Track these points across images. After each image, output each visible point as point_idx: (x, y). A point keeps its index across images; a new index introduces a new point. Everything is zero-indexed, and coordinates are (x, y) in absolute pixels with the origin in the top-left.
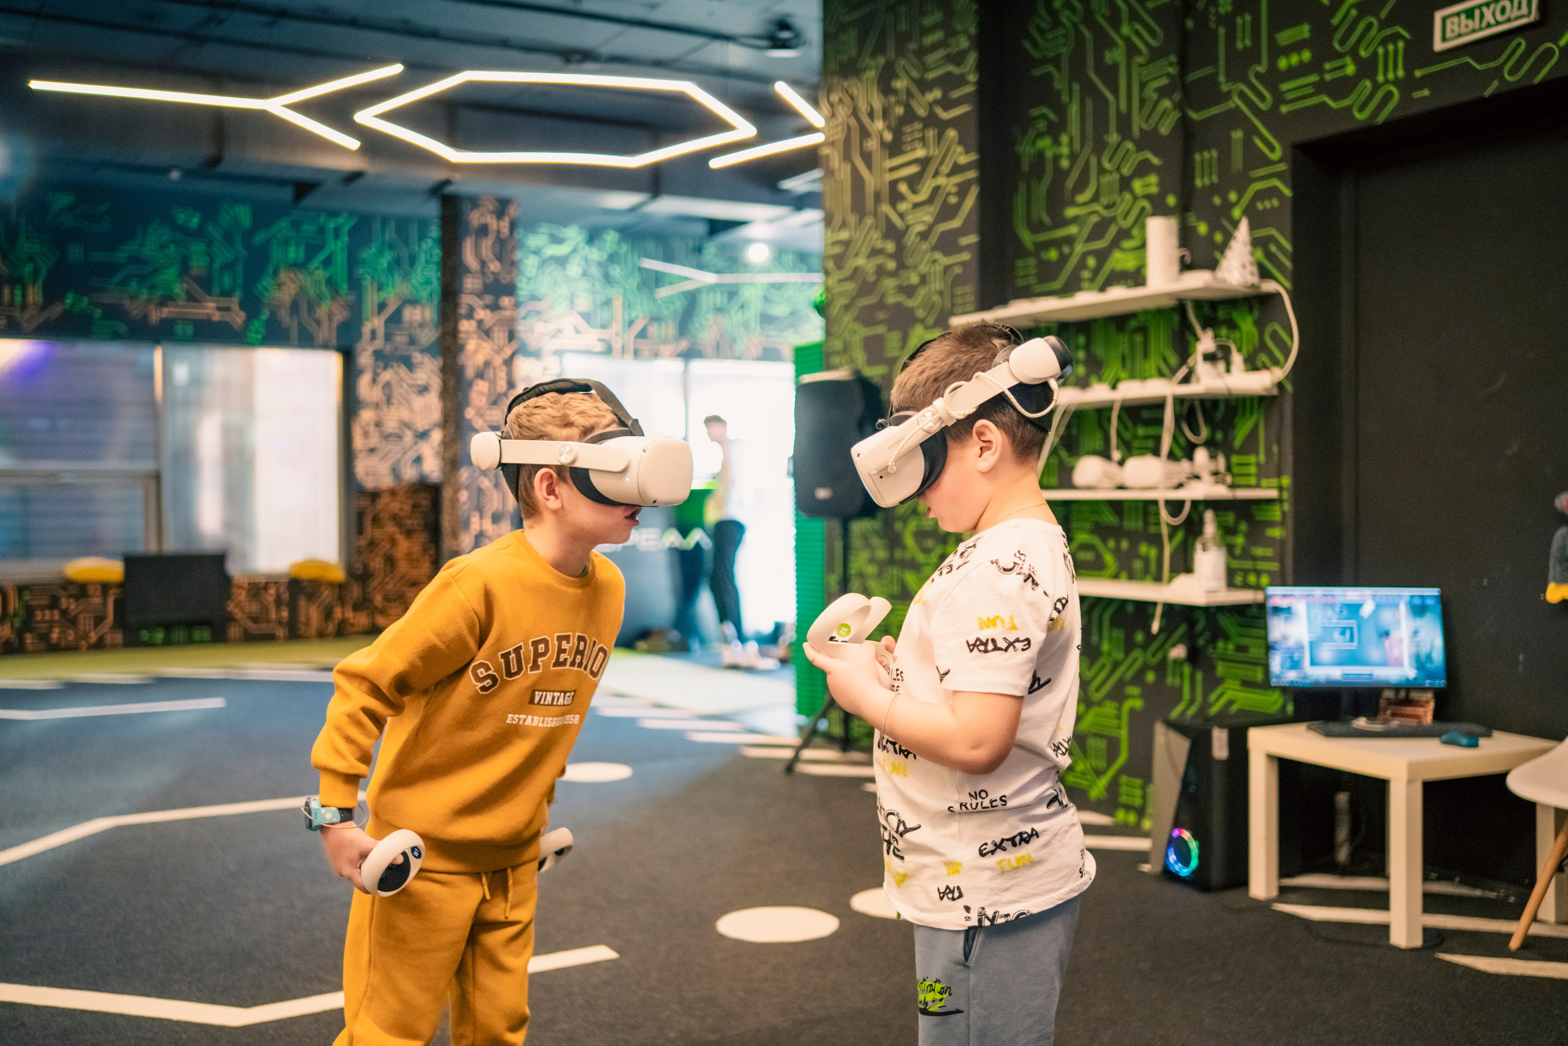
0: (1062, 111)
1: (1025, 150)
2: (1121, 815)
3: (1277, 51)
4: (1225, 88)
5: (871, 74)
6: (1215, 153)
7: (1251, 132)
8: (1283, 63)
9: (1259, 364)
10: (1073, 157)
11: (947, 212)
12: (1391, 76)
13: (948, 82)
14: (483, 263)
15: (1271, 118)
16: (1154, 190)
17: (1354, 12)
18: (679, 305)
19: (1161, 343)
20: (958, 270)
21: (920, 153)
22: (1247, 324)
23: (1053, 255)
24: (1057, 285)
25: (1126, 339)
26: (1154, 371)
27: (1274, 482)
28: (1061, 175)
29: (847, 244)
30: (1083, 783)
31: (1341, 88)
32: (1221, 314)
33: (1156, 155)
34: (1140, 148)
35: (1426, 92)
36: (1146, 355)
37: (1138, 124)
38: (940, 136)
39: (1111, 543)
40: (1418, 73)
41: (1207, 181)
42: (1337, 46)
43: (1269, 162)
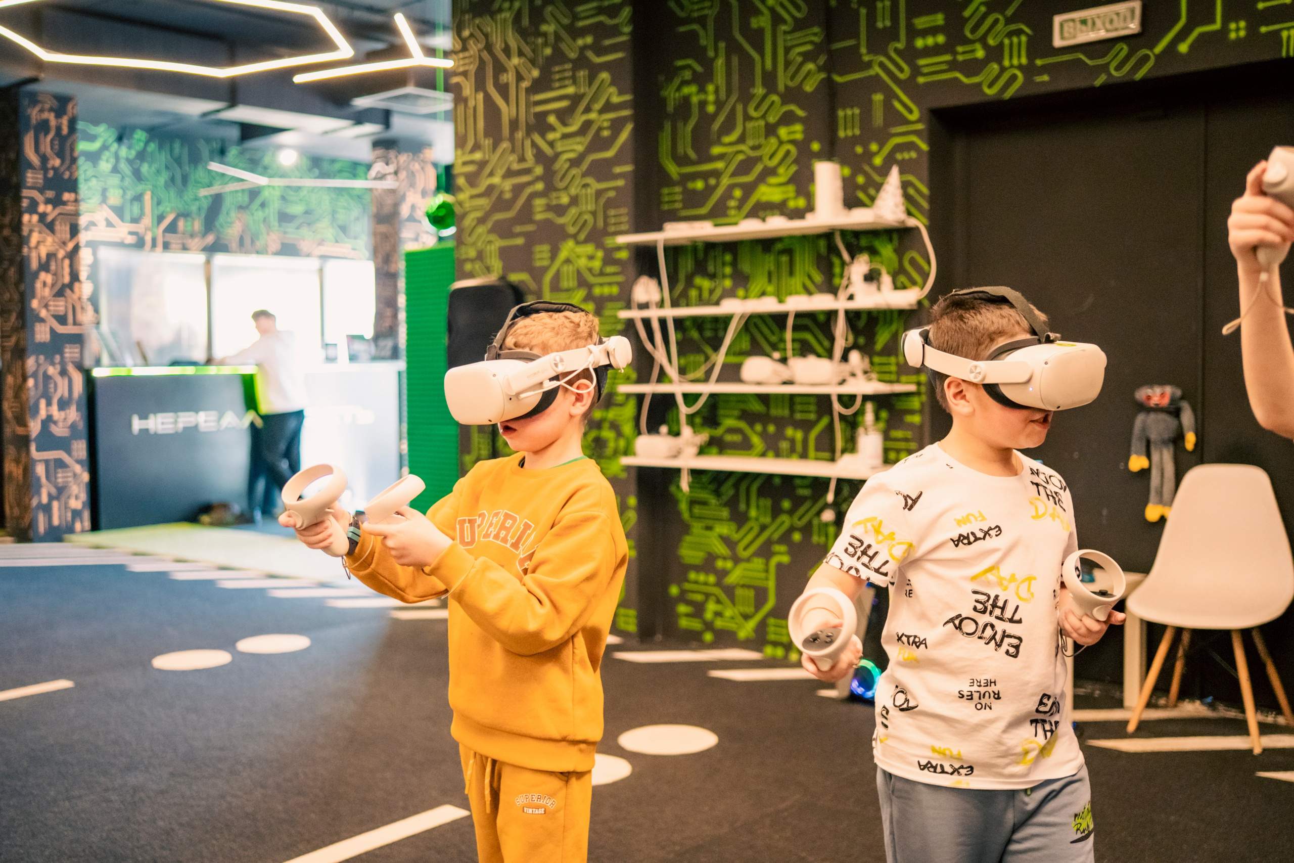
0: (708, 65)
1: (671, 94)
2: (769, 650)
3: (913, 33)
4: (866, 58)
5: (507, 15)
6: (857, 111)
7: (890, 96)
8: (919, 43)
9: (899, 284)
10: (719, 104)
12: (1015, 62)
13: (600, 31)
14: (44, 159)
15: (908, 86)
16: (799, 136)
17: (983, 9)
18: (205, 204)
19: (805, 265)
20: (612, 194)
21: (571, 90)
22: (887, 251)
23: (699, 185)
24: (703, 211)
25: (772, 258)
26: (799, 287)
27: (913, 378)
28: (706, 119)
29: (482, 164)
30: (732, 626)
31: (973, 67)
32: (863, 242)
33: (802, 107)
34: (784, 102)
35: (1046, 78)
36: (791, 273)
37: (782, 81)
38: (591, 77)
39: (758, 427)
40: (1039, 62)
41: (849, 133)
42: (968, 34)
43: (908, 122)
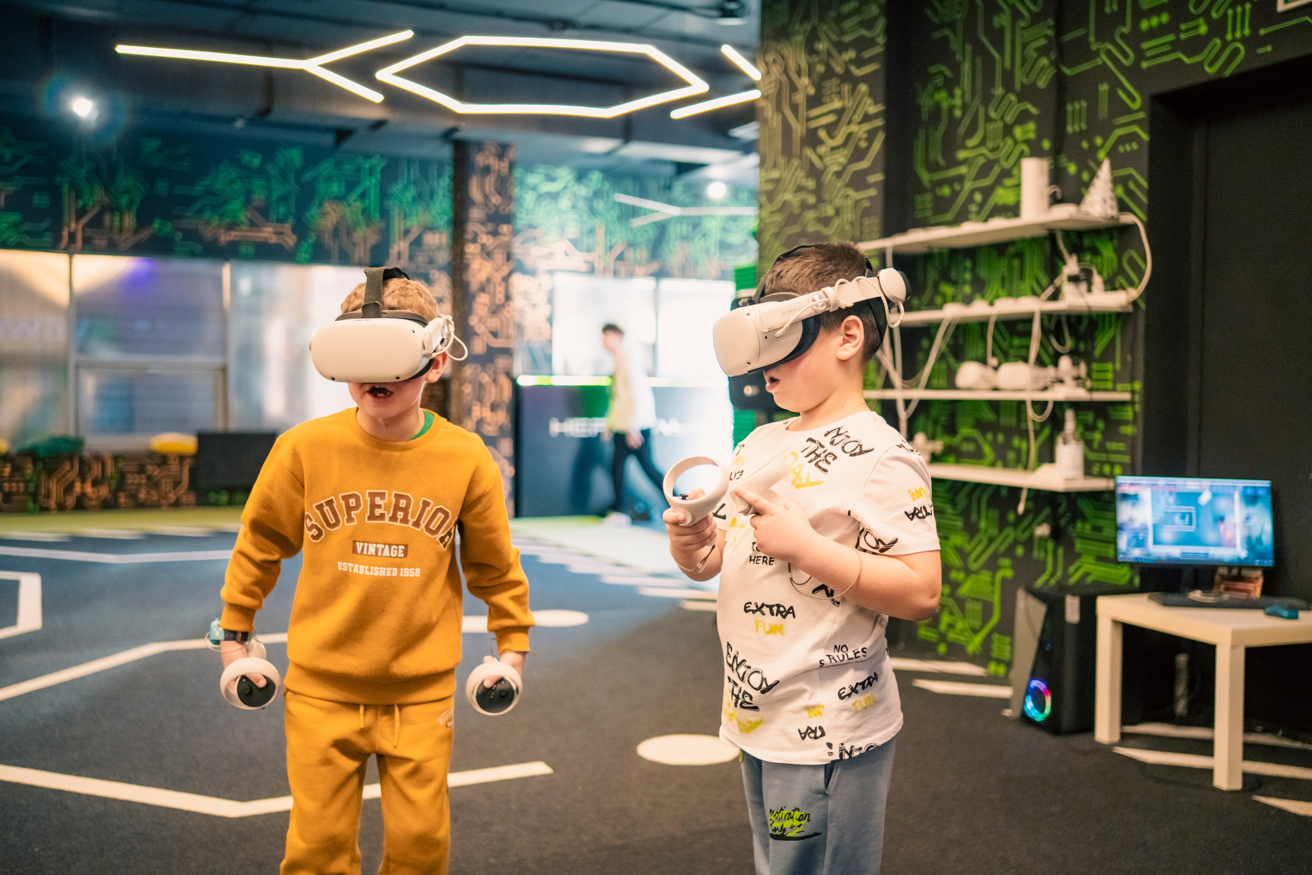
0: (956, 68)
1: (925, 102)
2: (993, 667)
3: (1139, 14)
4: (1094, 47)
5: (800, 38)
6: (1084, 104)
7: (1115, 84)
8: (1144, 25)
9: (1117, 285)
10: (965, 108)
11: (858, 155)
12: (1238, 34)
13: (862, 44)
14: (486, 197)
15: (1133, 73)
16: (1032, 135)
18: (652, 233)
19: (1034, 265)
20: (866, 204)
21: (837, 104)
22: (1108, 251)
23: (946, 191)
24: (949, 217)
25: (1005, 263)
26: (1028, 290)
27: (1127, 386)
28: (954, 123)
29: (777, 181)
30: (962, 639)
31: (1194, 46)
32: (1086, 242)
33: (1035, 105)
34: (1021, 99)
35: (1268, 49)
36: (1022, 276)
37: (1020, 79)
38: (853, 90)
39: (990, 437)
40: (1262, 32)
41: (1077, 128)
42: (1192, 10)
43: (1130, 111)
